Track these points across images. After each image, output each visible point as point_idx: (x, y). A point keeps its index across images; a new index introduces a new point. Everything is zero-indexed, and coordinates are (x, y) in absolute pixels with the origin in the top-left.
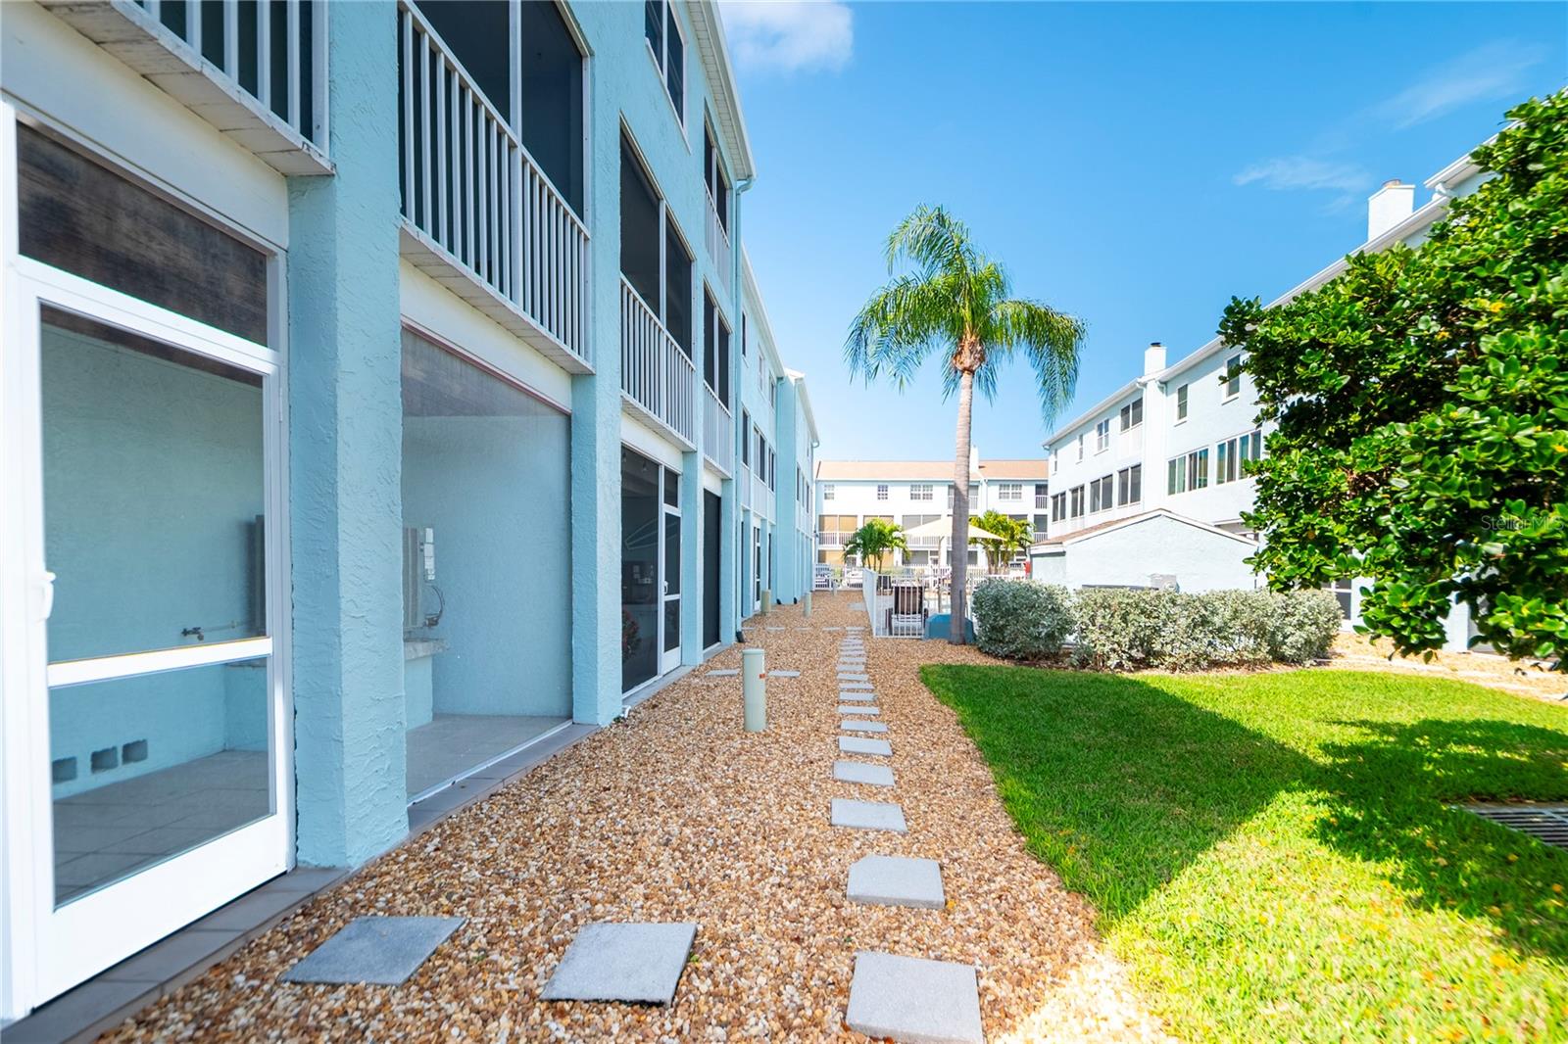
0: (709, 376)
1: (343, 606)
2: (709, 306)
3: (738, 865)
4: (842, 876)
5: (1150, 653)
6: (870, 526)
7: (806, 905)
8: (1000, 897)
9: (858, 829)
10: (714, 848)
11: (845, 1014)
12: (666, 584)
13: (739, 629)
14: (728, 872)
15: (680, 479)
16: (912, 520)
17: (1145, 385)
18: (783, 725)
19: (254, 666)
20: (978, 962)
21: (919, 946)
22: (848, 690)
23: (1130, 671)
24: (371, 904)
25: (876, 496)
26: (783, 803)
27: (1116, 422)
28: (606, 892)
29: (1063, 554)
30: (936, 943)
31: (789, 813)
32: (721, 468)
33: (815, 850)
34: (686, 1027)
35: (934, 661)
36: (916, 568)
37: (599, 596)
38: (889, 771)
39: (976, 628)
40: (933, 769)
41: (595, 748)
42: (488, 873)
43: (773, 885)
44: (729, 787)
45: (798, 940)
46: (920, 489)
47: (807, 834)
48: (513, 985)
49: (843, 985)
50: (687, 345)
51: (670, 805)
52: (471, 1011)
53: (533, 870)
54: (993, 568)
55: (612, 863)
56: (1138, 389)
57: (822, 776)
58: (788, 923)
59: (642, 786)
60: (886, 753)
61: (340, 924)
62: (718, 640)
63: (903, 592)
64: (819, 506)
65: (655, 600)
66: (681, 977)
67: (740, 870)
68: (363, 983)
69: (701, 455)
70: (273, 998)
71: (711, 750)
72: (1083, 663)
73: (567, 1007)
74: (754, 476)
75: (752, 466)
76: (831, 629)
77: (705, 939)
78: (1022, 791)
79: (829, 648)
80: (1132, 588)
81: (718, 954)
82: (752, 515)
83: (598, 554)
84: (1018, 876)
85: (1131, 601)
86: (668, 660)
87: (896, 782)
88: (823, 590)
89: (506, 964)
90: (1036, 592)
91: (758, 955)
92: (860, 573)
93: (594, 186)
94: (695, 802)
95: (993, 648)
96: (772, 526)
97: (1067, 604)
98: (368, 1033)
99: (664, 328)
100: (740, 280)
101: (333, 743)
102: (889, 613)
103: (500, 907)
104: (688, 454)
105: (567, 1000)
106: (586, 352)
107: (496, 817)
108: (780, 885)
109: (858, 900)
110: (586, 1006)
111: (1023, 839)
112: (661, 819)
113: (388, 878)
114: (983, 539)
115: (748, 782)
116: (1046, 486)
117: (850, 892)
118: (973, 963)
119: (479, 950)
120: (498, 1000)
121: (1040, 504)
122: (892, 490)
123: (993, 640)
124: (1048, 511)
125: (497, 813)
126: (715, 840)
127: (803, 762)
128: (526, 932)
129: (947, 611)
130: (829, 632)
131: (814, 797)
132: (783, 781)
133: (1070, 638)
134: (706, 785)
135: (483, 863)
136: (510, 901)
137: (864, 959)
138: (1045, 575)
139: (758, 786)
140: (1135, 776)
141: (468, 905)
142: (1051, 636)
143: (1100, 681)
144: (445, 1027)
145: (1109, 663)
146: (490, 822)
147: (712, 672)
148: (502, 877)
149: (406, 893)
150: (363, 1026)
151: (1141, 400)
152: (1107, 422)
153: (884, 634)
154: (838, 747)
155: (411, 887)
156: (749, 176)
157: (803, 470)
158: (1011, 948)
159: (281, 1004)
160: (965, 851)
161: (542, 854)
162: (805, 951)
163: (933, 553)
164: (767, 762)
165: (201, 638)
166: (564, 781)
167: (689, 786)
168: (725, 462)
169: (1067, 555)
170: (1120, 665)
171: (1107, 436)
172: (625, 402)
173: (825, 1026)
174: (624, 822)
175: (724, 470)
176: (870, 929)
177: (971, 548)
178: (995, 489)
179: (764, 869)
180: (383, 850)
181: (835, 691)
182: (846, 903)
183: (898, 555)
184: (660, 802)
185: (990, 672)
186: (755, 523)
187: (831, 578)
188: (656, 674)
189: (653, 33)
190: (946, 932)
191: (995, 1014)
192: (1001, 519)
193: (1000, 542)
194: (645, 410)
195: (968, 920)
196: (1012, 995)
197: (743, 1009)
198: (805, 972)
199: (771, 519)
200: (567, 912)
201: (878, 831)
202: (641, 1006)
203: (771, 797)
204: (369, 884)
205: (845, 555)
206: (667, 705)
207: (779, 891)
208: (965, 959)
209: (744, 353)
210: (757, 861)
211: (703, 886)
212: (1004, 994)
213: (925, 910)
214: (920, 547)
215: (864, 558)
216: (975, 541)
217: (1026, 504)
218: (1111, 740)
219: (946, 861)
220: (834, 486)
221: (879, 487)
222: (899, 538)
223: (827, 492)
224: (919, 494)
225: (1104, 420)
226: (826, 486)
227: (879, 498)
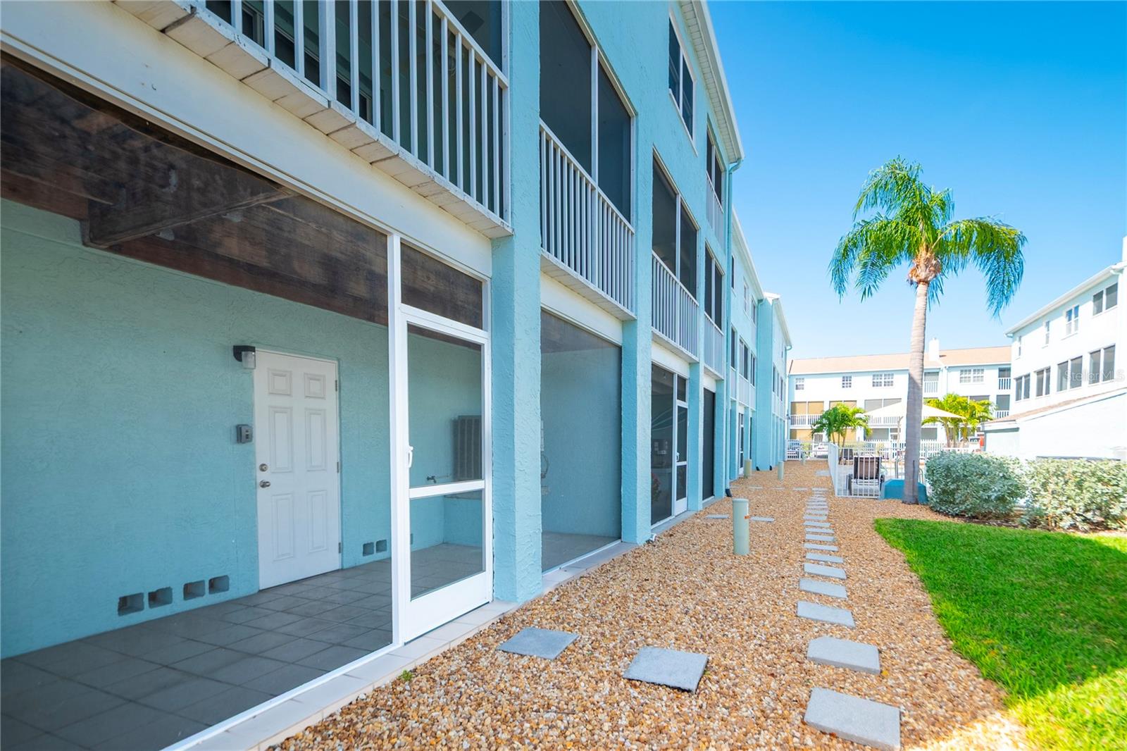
0: (708, 309)
1: (516, 464)
2: (709, 259)
3: (733, 630)
4: (804, 646)
5: (1107, 516)
6: (835, 409)
7: (779, 658)
8: (926, 675)
9: (817, 621)
10: (716, 619)
11: (803, 716)
12: (678, 454)
13: (728, 487)
14: (726, 633)
15: (687, 382)
16: (873, 404)
17: (1121, 271)
18: (762, 552)
19: (458, 498)
20: (902, 707)
21: (858, 692)
22: (813, 533)
23: (1086, 532)
24: (531, 622)
25: (841, 385)
26: (762, 599)
27: (1088, 307)
28: (653, 633)
29: (1017, 430)
30: (872, 692)
31: (766, 605)
32: (716, 373)
33: (785, 629)
34: (705, 705)
35: (889, 516)
36: (877, 443)
37: (638, 461)
38: (843, 589)
39: (929, 492)
40: (879, 591)
41: (636, 557)
42: (587, 615)
43: (756, 645)
44: (725, 587)
45: (772, 675)
46: (882, 378)
47: (779, 620)
48: (608, 668)
49: (803, 702)
50: (693, 291)
51: (687, 593)
52: (589, 676)
53: (610, 617)
54: (952, 442)
55: (654, 619)
56: (1113, 276)
57: (791, 587)
58: (766, 666)
59: (668, 581)
60: (841, 577)
61: (518, 629)
62: (712, 494)
63: (862, 462)
64: (791, 394)
65: (670, 465)
66: (700, 681)
67: (733, 633)
68: (535, 656)
69: (702, 365)
70: (496, 656)
71: (711, 564)
72: (1034, 523)
73: (638, 683)
74: (739, 375)
75: (738, 368)
76: (800, 489)
77: (713, 665)
78: (956, 612)
79: (798, 503)
80: (1089, 460)
81: (722, 674)
82: (737, 404)
83: (638, 435)
84: (943, 665)
85: (1086, 470)
86: (679, 506)
87: (848, 596)
88: (795, 459)
89: (604, 659)
90: (987, 462)
91: (747, 679)
92: (826, 446)
93: (637, 199)
94: (703, 592)
95: (943, 508)
96: (753, 412)
97: (1017, 471)
98: (541, 678)
99: (678, 281)
100: (731, 235)
101: (511, 537)
102: (850, 477)
103: (595, 633)
104: (693, 365)
105: (638, 681)
106: (632, 306)
107: (585, 589)
108: (760, 645)
109: (814, 660)
110: (648, 685)
111: (951, 642)
112: (682, 599)
113: (536, 611)
114: (941, 418)
115: (738, 585)
116: (1009, 370)
117: (810, 655)
118: (899, 707)
119: (588, 651)
120: (602, 674)
121: (1003, 385)
122: (855, 380)
123: (945, 501)
124: (1012, 392)
125: (586, 586)
126: (717, 615)
127: (777, 577)
128: (611, 646)
129: (902, 477)
130: (798, 492)
131: (785, 598)
132: (762, 587)
133: (1021, 502)
134: (709, 584)
135: (583, 610)
136: (600, 630)
137: (818, 693)
138: (997, 448)
139: (744, 588)
140: (1069, 611)
141: (579, 629)
142: (1001, 499)
143: (1049, 538)
144: (577, 681)
145: (1062, 524)
146: (582, 591)
147: (710, 516)
148: (594, 618)
149: (547, 620)
150: (538, 674)
151: (1116, 285)
152: (1077, 308)
153: (845, 494)
154: (803, 569)
155: (548, 617)
156: (739, 159)
157: (779, 369)
158: (930, 706)
159: (500, 659)
160: (900, 645)
161: (614, 609)
162: (778, 682)
163: (892, 430)
164: (750, 574)
165: (435, 482)
166: (620, 573)
167: (698, 583)
168: (719, 368)
169: (1020, 430)
170: (1074, 527)
171: (1076, 321)
172: (653, 334)
173: (790, 720)
174: (659, 598)
175: (718, 374)
176: (823, 678)
177: (928, 425)
178: (956, 374)
179: (750, 635)
180: (532, 597)
181: (803, 533)
182: (806, 661)
183: (860, 432)
184: (680, 591)
185: (939, 526)
186: (740, 410)
187: (801, 451)
188: (670, 515)
189: (673, 84)
190: (880, 688)
191: (911, 735)
192: (961, 400)
193: (960, 420)
194: (666, 338)
195: (898, 684)
196: (927, 729)
197: (738, 703)
198: (778, 692)
199: (752, 407)
200: (632, 639)
201: (832, 624)
202: (678, 691)
203: (753, 595)
204: (528, 613)
205: (813, 433)
206: (679, 535)
207: (760, 649)
208: (892, 703)
209: (733, 286)
210: (745, 630)
211: (710, 638)
212: (920, 727)
213: (865, 674)
214: (881, 425)
215: (829, 435)
216: (933, 419)
217: (989, 386)
218: (1051, 584)
219: (884, 648)
220: (803, 379)
221: (844, 378)
222: (861, 419)
223: (798, 384)
224: (881, 382)
225: (1072, 307)
226: (797, 379)
227: (843, 387)
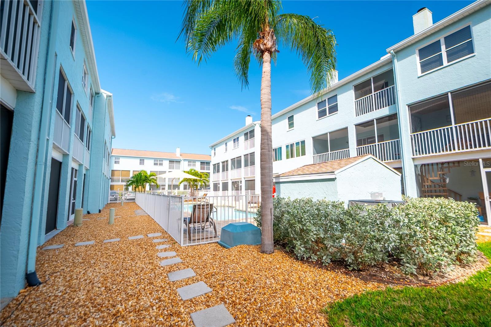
27: (242, 138)
46: (158, 161)
56: (253, 126)
64: (112, 165)
88: (114, 203)
96: (87, 170)
121: (202, 168)
122: (146, 161)
151: (254, 130)
152: (238, 138)
157: (108, 144)
163: (162, 185)
171: (238, 143)
178: (187, 163)
187: (117, 197)
192: (196, 171)
199: (86, 164)
220: (119, 158)
221: (140, 160)
222: (153, 179)
223: (116, 160)
224: (157, 163)
225: (236, 138)
226: (115, 158)
227: (140, 164)
